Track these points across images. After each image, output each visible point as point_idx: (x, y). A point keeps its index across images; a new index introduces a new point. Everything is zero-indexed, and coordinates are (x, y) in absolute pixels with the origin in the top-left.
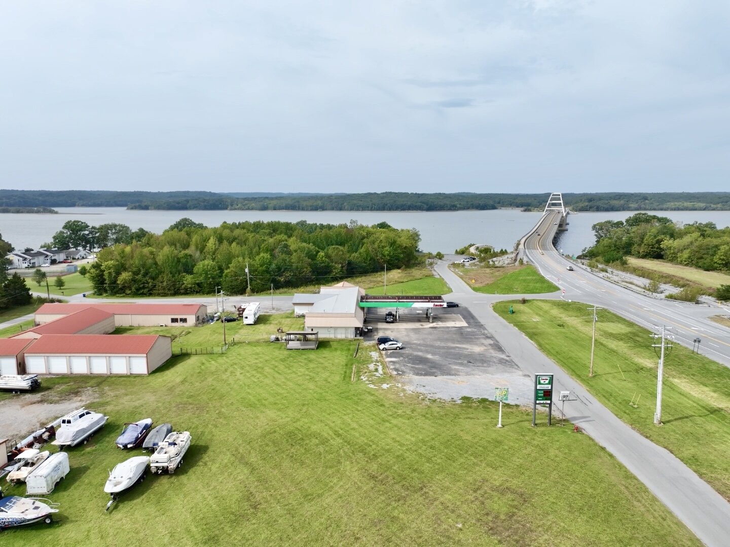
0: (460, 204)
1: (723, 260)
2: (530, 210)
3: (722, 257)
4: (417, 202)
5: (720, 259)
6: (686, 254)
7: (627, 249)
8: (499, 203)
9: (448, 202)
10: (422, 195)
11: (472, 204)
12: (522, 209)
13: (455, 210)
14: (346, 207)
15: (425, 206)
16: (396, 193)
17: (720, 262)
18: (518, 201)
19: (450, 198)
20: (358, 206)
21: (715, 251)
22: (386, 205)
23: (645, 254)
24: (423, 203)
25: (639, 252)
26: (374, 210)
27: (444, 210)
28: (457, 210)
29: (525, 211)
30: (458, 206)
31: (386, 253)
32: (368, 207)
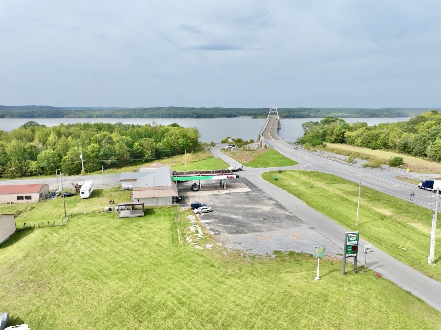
0: (216, 114)
1: (382, 143)
2: (256, 118)
3: (382, 141)
4: (189, 113)
5: (381, 142)
6: (360, 140)
7: (323, 137)
8: (238, 113)
9: (208, 112)
10: (193, 108)
11: (223, 114)
12: (252, 117)
13: (213, 117)
14: (145, 116)
15: (195, 115)
16: (176, 107)
17: (381, 144)
18: (249, 112)
19: (210, 110)
20: (152, 115)
21: (377, 138)
22: (171, 114)
23: (334, 140)
24: (194, 113)
25: (331, 140)
26: (163, 118)
27: (206, 117)
28: (214, 118)
29: (254, 118)
30: (215, 115)
31: (181, 142)
32: (159, 116)
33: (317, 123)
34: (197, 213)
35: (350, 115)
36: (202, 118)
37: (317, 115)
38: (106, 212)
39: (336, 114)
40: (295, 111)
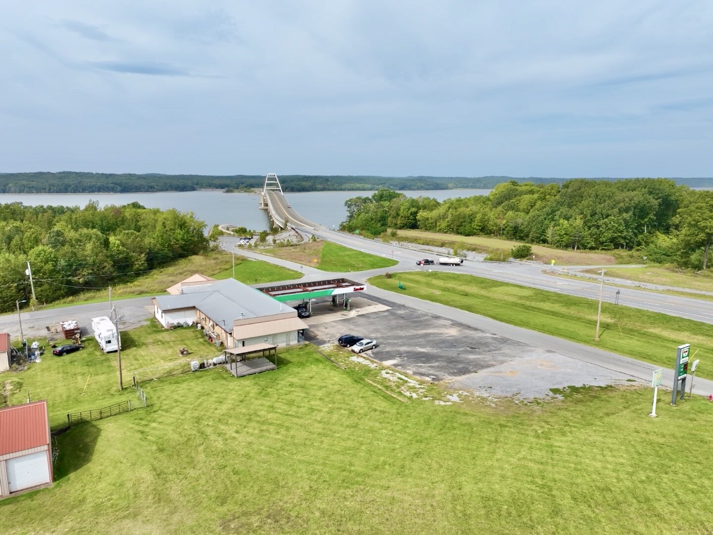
0: (157, 186)
2: (232, 191)
3: (479, 224)
4: (107, 183)
5: (477, 225)
6: (443, 224)
7: (383, 220)
8: (197, 184)
9: (143, 182)
10: (111, 175)
11: (171, 186)
12: (224, 190)
13: (153, 191)
14: (12, 189)
15: (119, 188)
16: (77, 173)
18: (217, 182)
19: (144, 178)
20: (29, 188)
21: (471, 219)
22: (70, 186)
23: (402, 225)
24: (116, 184)
25: (396, 224)
26: (53, 192)
27: (141, 191)
28: (156, 192)
29: (227, 192)
30: (156, 187)
31: (180, 236)
32: (45, 189)
33: (366, 200)
34: (360, 352)
35: (373, 186)
36: (132, 192)
37: (326, 187)
38: (196, 371)
39: (353, 185)
40: (292, 181)
